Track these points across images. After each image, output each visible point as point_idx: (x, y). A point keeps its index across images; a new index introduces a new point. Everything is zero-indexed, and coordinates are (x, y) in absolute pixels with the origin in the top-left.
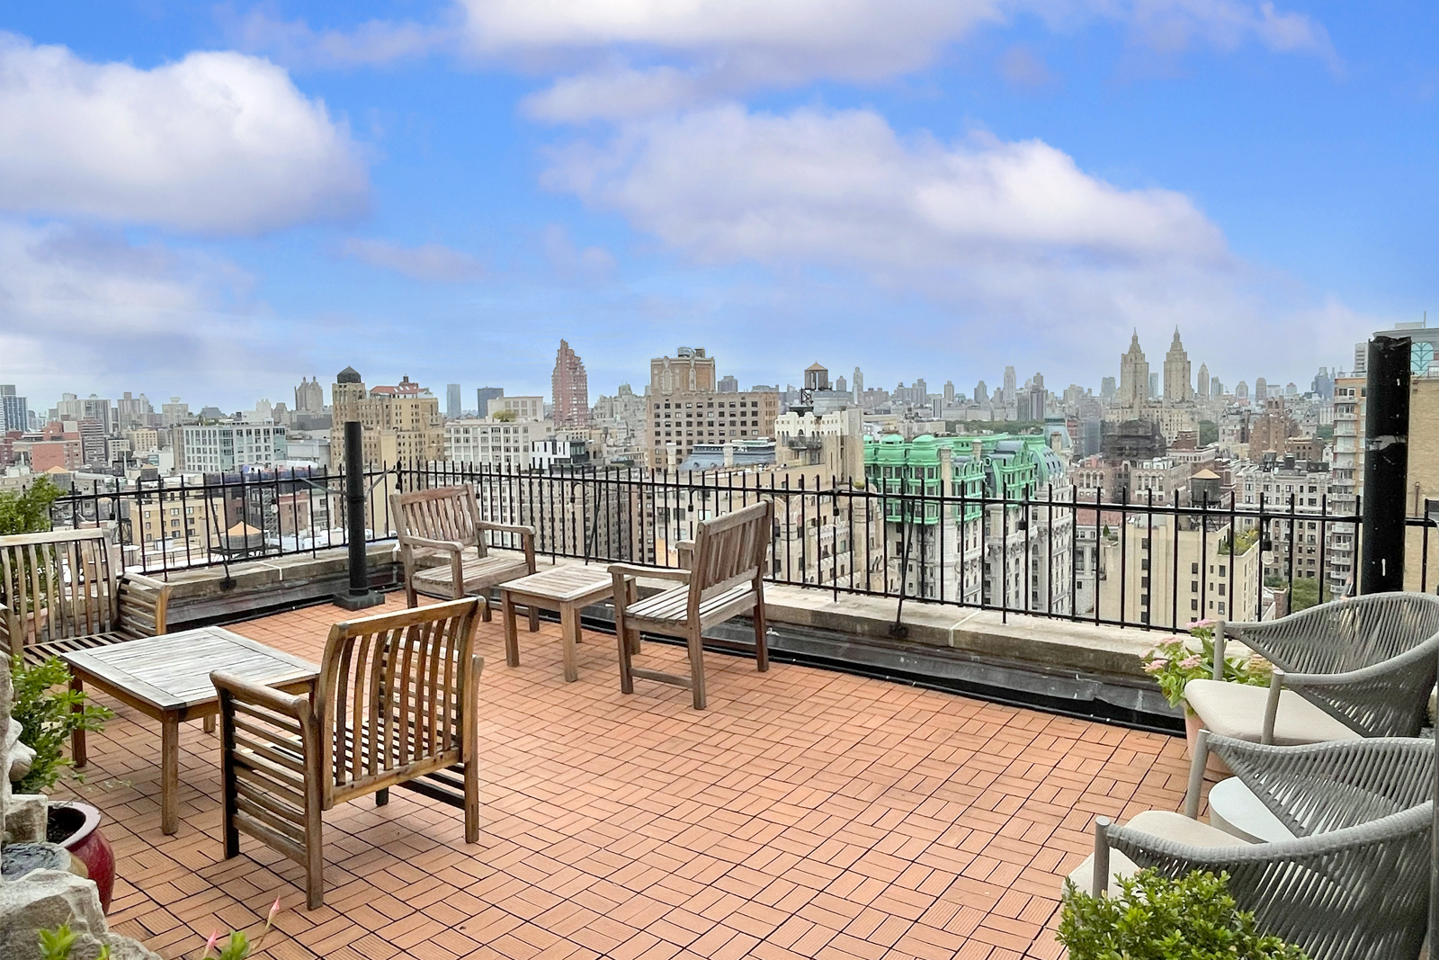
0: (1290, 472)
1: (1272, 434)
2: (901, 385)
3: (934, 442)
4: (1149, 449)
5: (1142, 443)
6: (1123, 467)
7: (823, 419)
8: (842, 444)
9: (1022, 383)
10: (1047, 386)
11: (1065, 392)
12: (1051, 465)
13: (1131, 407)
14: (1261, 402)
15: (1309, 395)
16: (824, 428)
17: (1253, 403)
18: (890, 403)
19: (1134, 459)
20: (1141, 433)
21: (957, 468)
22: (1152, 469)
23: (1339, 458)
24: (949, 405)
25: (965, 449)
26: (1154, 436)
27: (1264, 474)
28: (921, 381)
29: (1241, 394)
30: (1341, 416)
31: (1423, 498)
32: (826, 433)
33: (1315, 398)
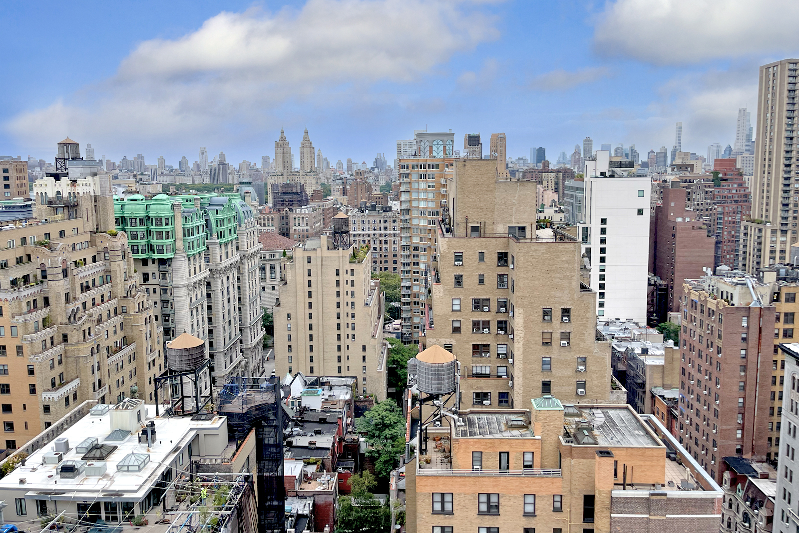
0: (374, 212)
1: (359, 190)
2: (125, 158)
3: (168, 199)
4: (299, 201)
5: (295, 197)
6: (284, 212)
7: (78, 182)
8: (96, 202)
9: (212, 159)
10: (227, 161)
11: (240, 165)
12: (245, 212)
13: (282, 175)
14: (350, 172)
15: (373, 169)
16: (80, 190)
17: (346, 173)
18: (117, 171)
19: (291, 207)
20: (294, 191)
21: (186, 217)
22: (301, 213)
23: (403, 203)
24: (162, 173)
25: (189, 203)
26: (301, 192)
27: (362, 214)
28: (140, 156)
29: (339, 168)
30: (403, 180)
31: (470, 225)
32: (81, 194)
33: (376, 170)
